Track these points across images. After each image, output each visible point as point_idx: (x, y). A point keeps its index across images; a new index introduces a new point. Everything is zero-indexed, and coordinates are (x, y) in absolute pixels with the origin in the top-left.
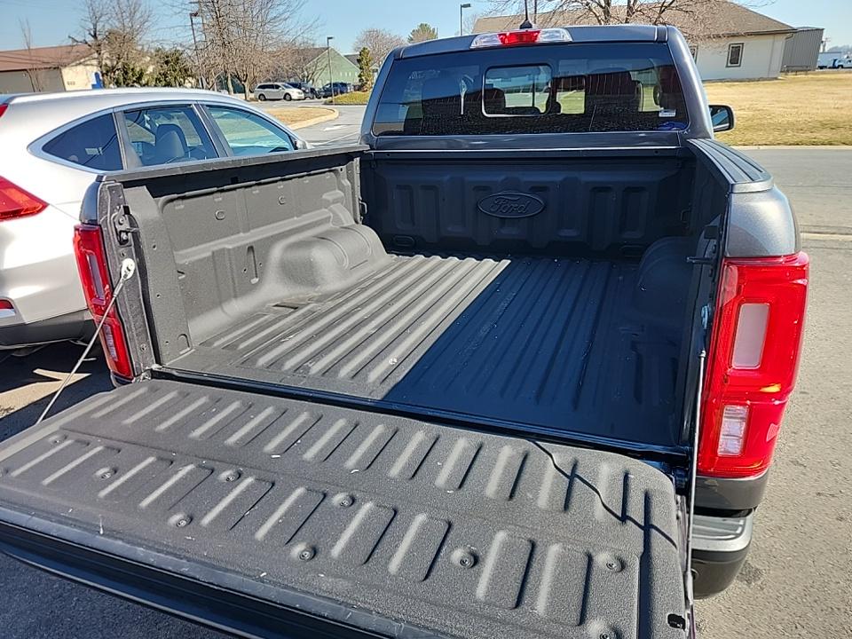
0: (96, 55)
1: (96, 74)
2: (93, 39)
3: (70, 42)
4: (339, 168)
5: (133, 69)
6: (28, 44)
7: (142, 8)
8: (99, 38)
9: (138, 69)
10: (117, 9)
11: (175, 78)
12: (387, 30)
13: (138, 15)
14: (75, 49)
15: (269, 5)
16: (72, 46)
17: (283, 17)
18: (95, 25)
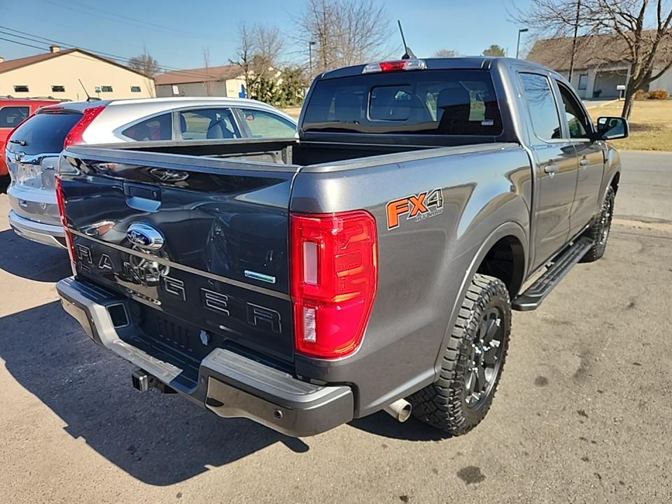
0: (245, 73)
1: (243, 86)
2: (243, 61)
3: (229, 63)
4: (275, 152)
5: (267, 83)
6: (207, 65)
7: (278, 40)
8: (248, 60)
9: (271, 82)
10: (261, 40)
11: (295, 88)
12: (455, 52)
13: (274, 44)
14: (231, 68)
15: (368, 34)
16: (230, 66)
17: (377, 43)
18: (246, 52)
